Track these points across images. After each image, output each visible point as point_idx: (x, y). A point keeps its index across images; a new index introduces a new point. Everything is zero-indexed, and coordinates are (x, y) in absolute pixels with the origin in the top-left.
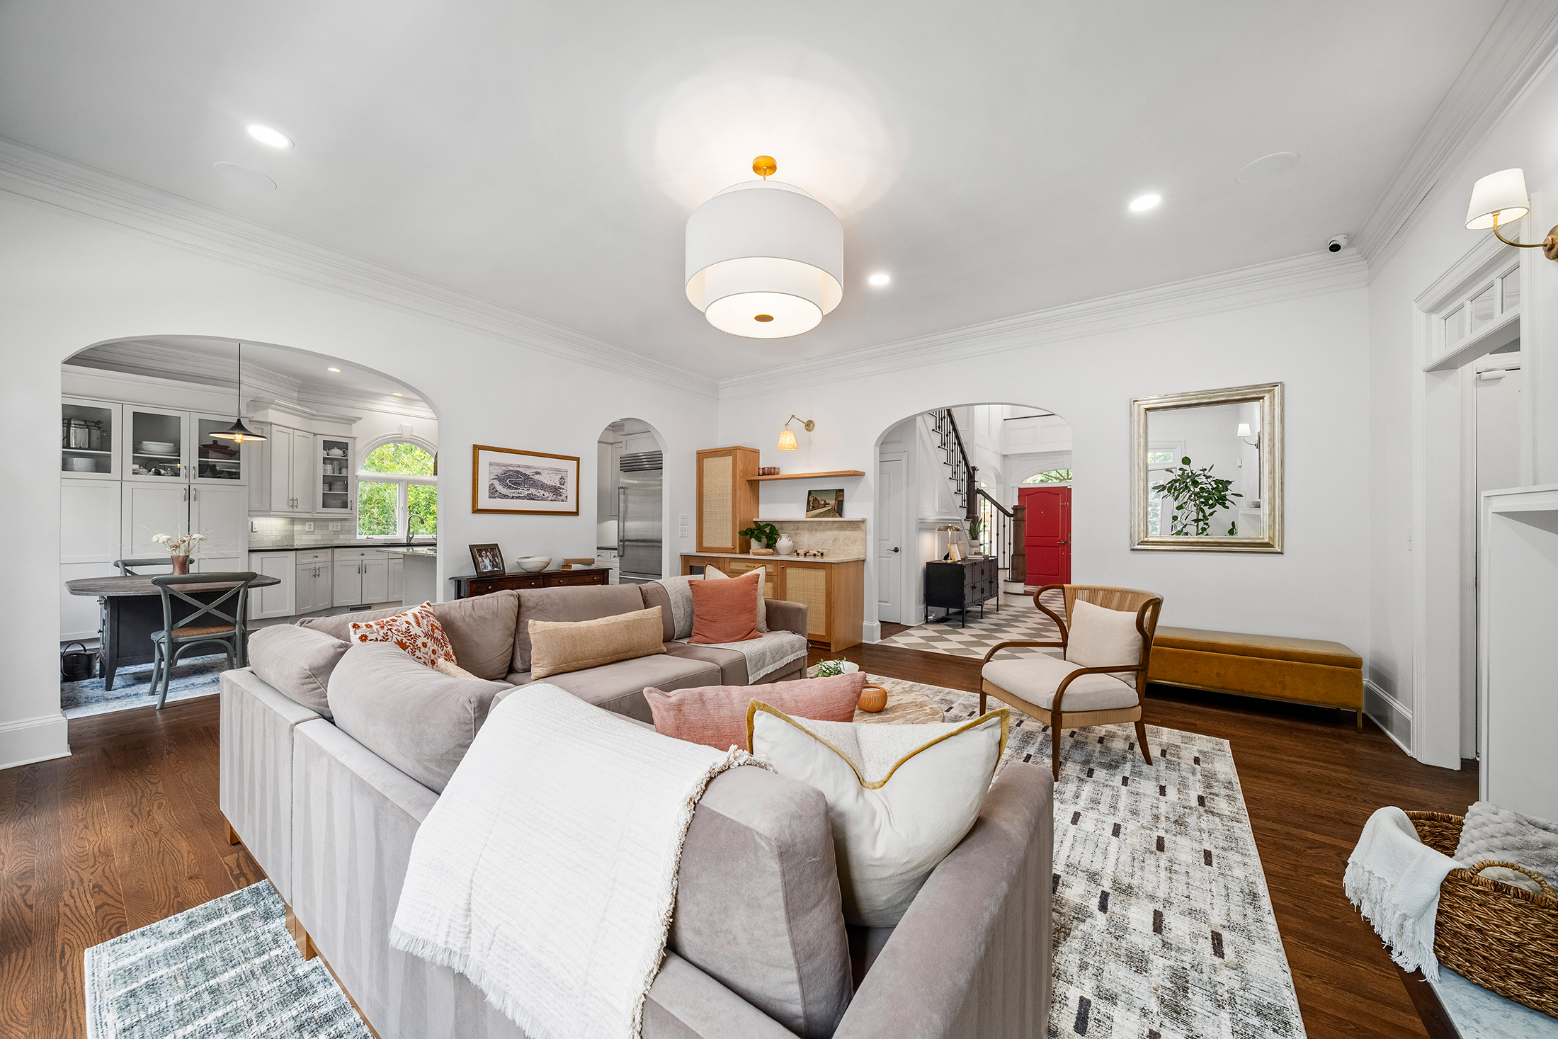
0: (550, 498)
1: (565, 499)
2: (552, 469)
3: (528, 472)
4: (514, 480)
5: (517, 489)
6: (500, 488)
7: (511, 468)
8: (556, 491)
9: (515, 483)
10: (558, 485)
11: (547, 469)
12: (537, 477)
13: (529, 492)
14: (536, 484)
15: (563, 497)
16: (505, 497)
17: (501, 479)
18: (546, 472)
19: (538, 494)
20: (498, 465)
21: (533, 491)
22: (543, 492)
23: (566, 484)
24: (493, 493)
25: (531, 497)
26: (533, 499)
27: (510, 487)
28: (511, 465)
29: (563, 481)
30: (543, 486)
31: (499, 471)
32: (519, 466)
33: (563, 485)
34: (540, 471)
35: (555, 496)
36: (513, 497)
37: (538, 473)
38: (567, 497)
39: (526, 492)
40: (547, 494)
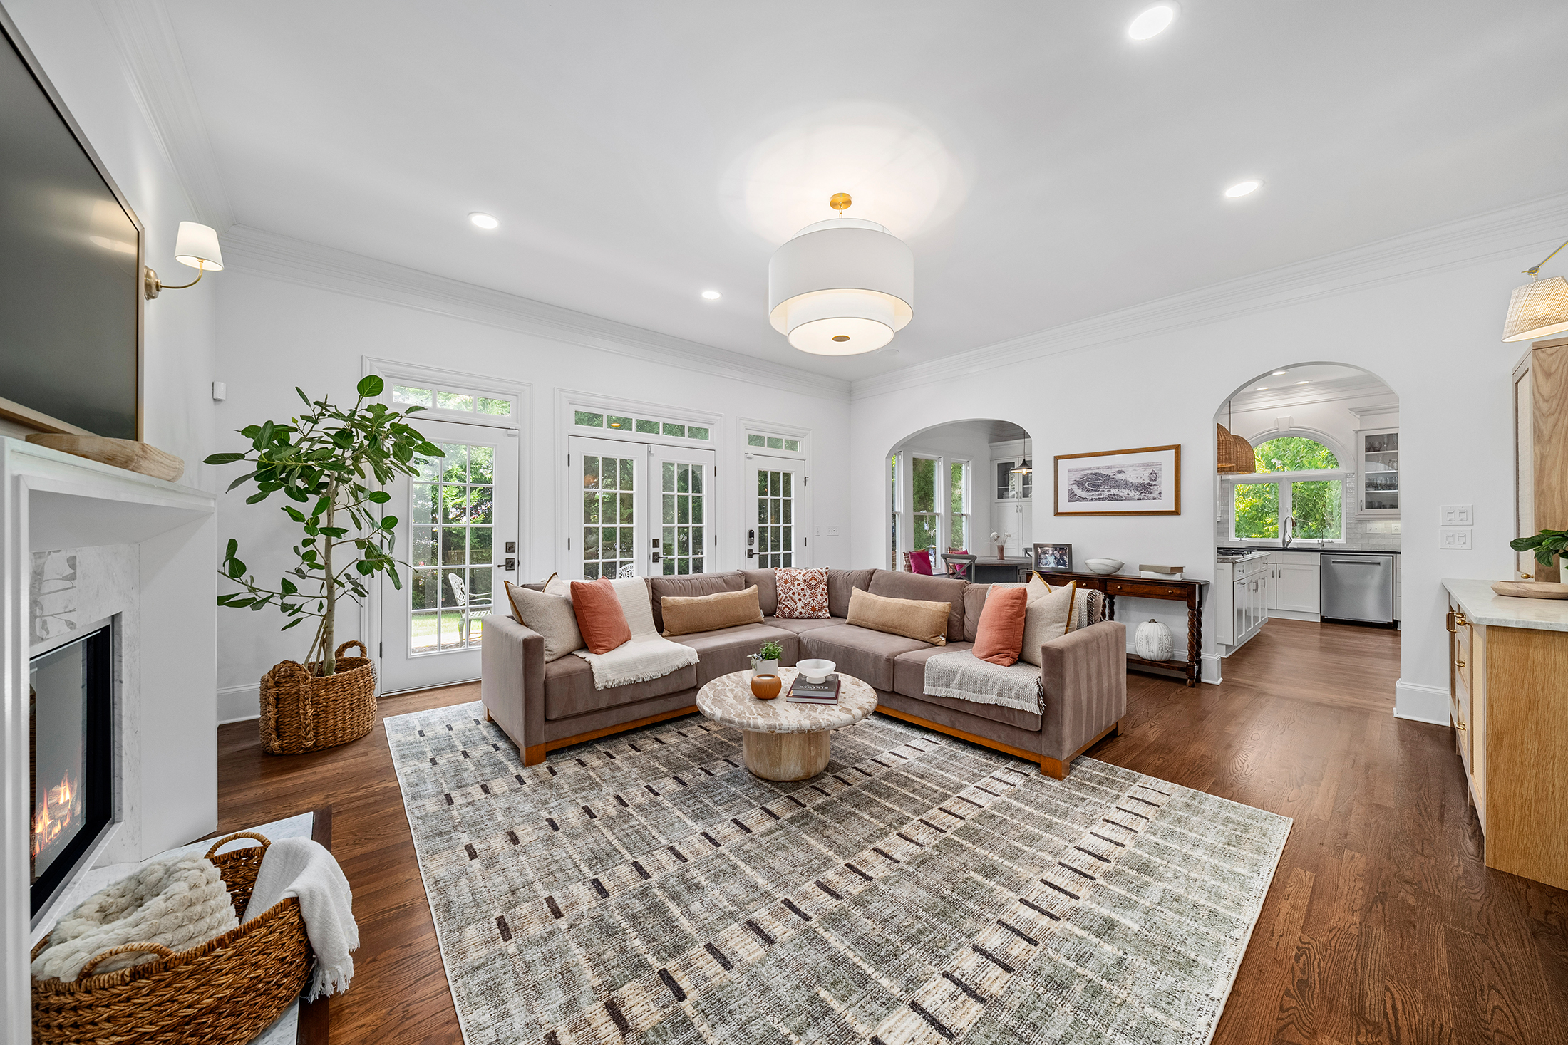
0: (1137, 497)
1: (1157, 496)
2: (1138, 465)
3: (1108, 472)
4: (1094, 483)
5: (1096, 491)
6: (1079, 492)
7: (1090, 472)
8: (1145, 489)
9: (1095, 486)
10: (1147, 481)
11: (1132, 466)
12: (1119, 476)
13: (1110, 493)
14: (1118, 484)
15: (1155, 494)
16: (1084, 499)
17: (1080, 484)
18: (1131, 469)
19: (1121, 494)
20: (1077, 470)
21: (1115, 491)
22: (1128, 491)
23: (1158, 479)
24: (1072, 497)
25: (1112, 498)
26: (1116, 500)
27: (1088, 490)
28: (1090, 469)
29: (1154, 476)
30: (1127, 485)
31: (1078, 476)
32: (1098, 468)
33: (1155, 480)
34: (1123, 469)
35: (1143, 494)
36: (1092, 499)
37: (1120, 472)
38: (1160, 494)
39: (1107, 493)
40: (1132, 493)
